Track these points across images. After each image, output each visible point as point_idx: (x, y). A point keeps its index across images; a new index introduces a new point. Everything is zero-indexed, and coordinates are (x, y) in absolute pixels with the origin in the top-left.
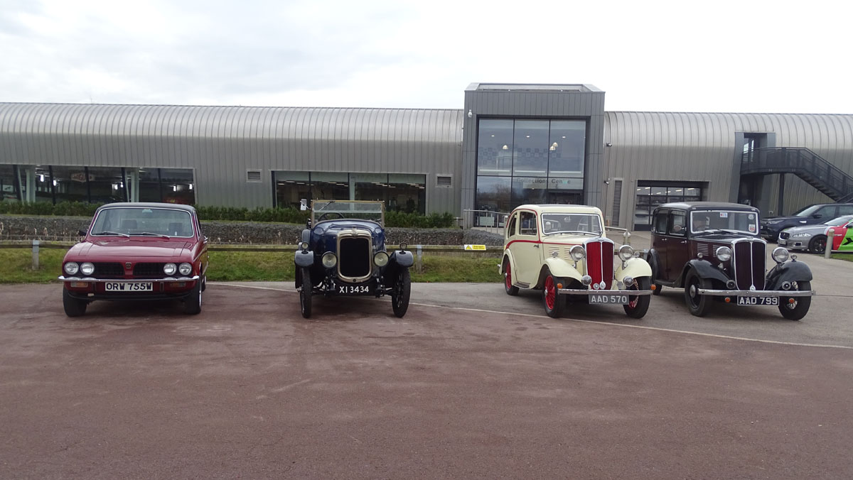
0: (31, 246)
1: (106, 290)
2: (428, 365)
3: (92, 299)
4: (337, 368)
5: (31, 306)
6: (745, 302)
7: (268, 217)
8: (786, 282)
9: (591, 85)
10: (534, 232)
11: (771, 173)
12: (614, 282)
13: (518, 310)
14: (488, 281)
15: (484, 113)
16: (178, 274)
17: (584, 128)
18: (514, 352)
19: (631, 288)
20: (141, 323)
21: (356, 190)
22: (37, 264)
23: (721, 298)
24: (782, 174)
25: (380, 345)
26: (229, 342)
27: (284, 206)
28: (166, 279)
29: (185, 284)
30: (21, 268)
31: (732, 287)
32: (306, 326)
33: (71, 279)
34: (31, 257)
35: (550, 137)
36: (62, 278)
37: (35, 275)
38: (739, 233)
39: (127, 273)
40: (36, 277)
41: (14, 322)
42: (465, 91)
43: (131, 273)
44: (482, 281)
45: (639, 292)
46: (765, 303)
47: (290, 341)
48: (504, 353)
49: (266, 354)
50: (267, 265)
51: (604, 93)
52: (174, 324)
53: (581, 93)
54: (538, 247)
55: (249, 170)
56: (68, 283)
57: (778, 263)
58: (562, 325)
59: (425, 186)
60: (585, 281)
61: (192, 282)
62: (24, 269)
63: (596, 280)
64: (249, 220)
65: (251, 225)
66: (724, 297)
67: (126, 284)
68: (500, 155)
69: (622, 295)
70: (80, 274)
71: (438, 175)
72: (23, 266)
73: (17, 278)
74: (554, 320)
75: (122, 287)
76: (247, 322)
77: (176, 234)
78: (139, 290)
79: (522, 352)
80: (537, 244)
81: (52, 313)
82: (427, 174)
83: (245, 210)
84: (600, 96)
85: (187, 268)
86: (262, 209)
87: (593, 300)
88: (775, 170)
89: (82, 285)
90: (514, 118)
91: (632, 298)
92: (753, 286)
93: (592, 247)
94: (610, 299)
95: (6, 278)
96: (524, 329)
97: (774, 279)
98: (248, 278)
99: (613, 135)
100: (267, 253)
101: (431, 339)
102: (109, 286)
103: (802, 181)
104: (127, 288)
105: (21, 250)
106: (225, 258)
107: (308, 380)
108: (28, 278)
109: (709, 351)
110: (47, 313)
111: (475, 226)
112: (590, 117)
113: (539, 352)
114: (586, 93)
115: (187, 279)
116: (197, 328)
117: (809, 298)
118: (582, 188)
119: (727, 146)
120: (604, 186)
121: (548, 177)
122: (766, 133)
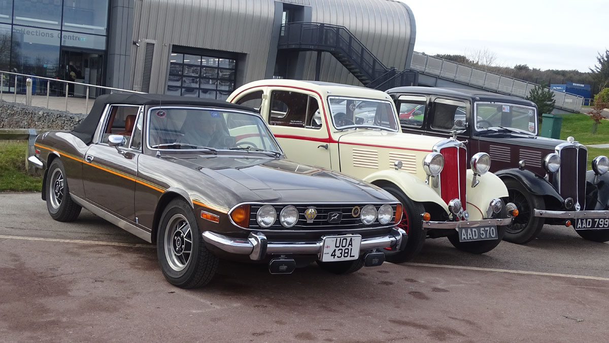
6: (582, 226)
11: (310, 50)
24: (319, 52)
31: (570, 206)
46: (598, 226)
54: (326, 147)
57: (597, 174)
60: (455, 208)
66: (565, 220)
69: (490, 227)
80: (324, 144)
87: (463, 236)
88: (316, 47)
92: (578, 203)
94: (480, 234)
103: (338, 61)
118: (104, 48)
119: (266, 15)
120: (133, 47)
121: (61, 31)
122: (303, 7)
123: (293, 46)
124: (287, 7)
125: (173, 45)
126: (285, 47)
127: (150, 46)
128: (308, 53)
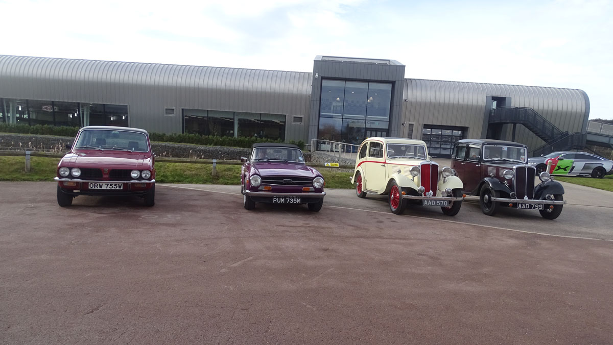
0: (25, 155)
1: (89, 188)
2: (330, 248)
3: (77, 194)
4: (268, 248)
5: (31, 198)
6: (522, 206)
7: (180, 140)
8: (548, 195)
9: (395, 60)
10: (382, 156)
11: (508, 123)
12: (438, 191)
13: (370, 208)
14: (341, 188)
15: (326, 76)
16: (140, 178)
17: (391, 89)
18: (384, 238)
19: (451, 196)
20: (115, 213)
21: (238, 124)
22: (29, 167)
23: (506, 204)
24: (515, 124)
25: (290, 232)
26: (183, 227)
27: (190, 132)
28: (132, 181)
29: (145, 185)
30: (16, 171)
31: (513, 197)
32: (232, 217)
33: (64, 179)
34: (24, 163)
35: (368, 93)
36: (57, 178)
37: (28, 176)
38: (514, 161)
39: (105, 176)
40: (29, 177)
41: (22, 209)
42: (314, 61)
43: (107, 176)
44: (336, 187)
45: (454, 199)
46: (534, 208)
47: (226, 228)
48: (378, 239)
49: (213, 237)
50: (191, 173)
51: (405, 66)
52: (139, 214)
53: (388, 65)
54: (384, 166)
55: (166, 107)
56: (61, 183)
57: (543, 182)
58: (405, 220)
59: (285, 122)
60: (420, 190)
61: (150, 184)
62: (19, 170)
63: (427, 190)
64: (167, 141)
65: (169, 145)
66: (508, 203)
67: (104, 184)
68: (334, 104)
69: (444, 201)
70: (71, 176)
71: (294, 116)
72: (18, 169)
73: (14, 178)
74: (397, 216)
75: (101, 187)
76: (190, 213)
77: (133, 149)
78: (113, 188)
79: (389, 239)
80: (383, 164)
81: (47, 203)
82: (287, 115)
83: (164, 134)
84: (402, 68)
85: (147, 174)
86: (175, 134)
87: (426, 203)
88: (511, 121)
89: (72, 184)
90: (345, 80)
91: (450, 202)
92: (526, 196)
93: (425, 168)
94: (436, 203)
95: (7, 177)
96: (381, 222)
97: (539, 193)
98: (178, 181)
99: (409, 95)
100: (189, 164)
101: (323, 228)
102: (92, 186)
103: (526, 128)
104: (104, 187)
105: (16, 157)
106: (161, 167)
107: (251, 258)
108: (23, 178)
109: (510, 240)
110: (44, 204)
111: (317, 150)
112: (395, 82)
113: (400, 239)
114: (393, 66)
115: (147, 181)
116: (156, 217)
117: (562, 205)
118: (388, 128)
119: (481, 104)
120: (402, 126)
121: (366, 120)
122: (505, 98)
123: (497, 121)
124: (494, 98)
125: (425, 125)
126: (492, 122)
127: (411, 125)
128: (509, 125)
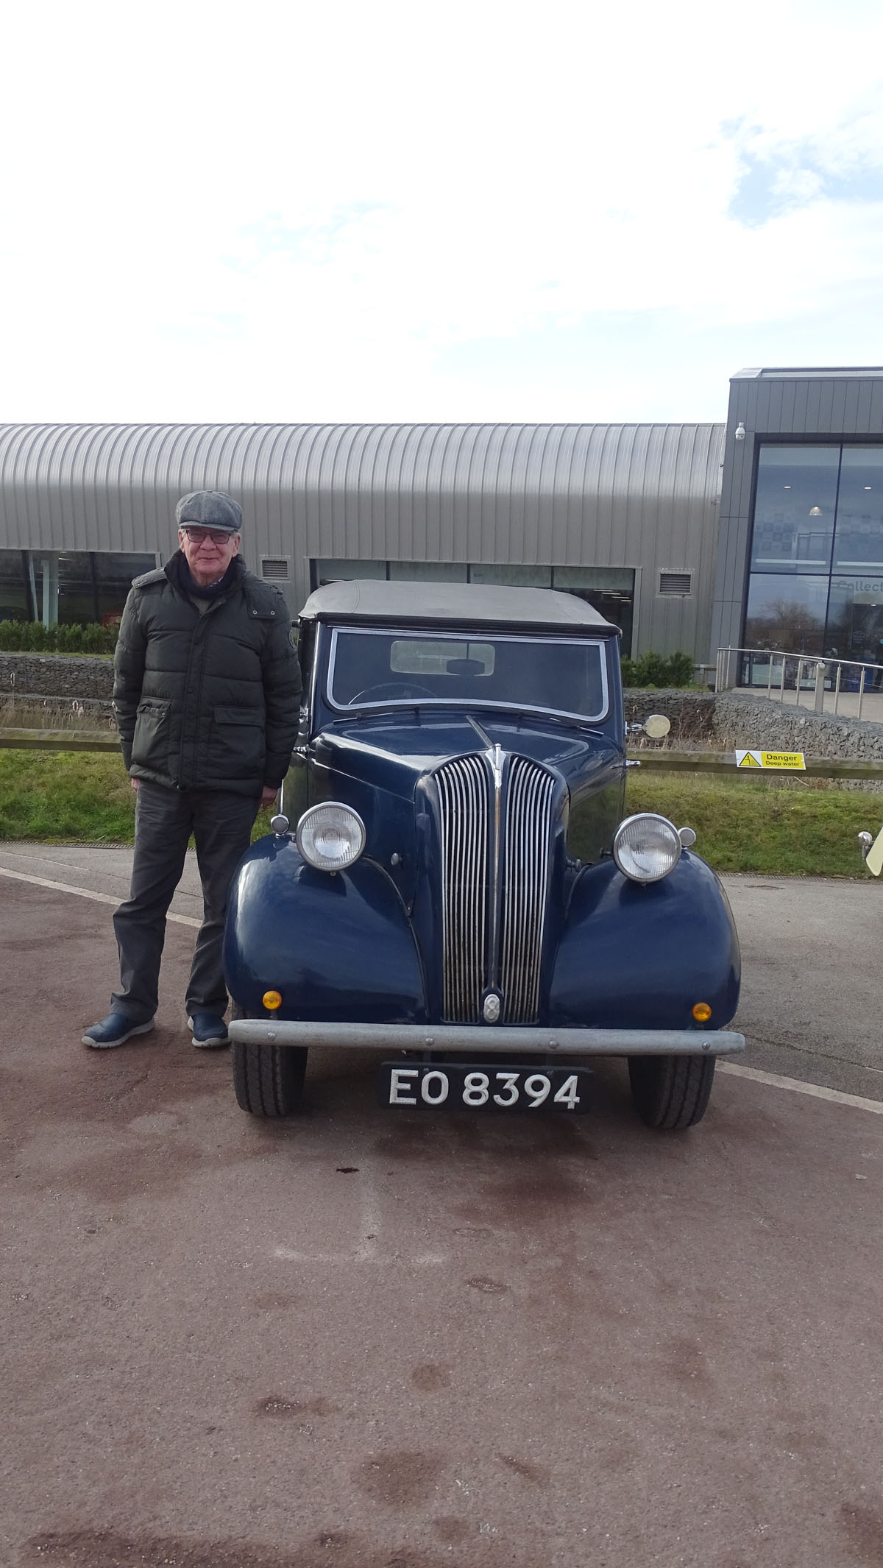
15: (774, 429)
42: (733, 382)
55: (264, 557)
59: (632, 596)
68: (802, 528)
71: (664, 570)
82: (639, 567)
90: (842, 440)
111: (740, 684)
